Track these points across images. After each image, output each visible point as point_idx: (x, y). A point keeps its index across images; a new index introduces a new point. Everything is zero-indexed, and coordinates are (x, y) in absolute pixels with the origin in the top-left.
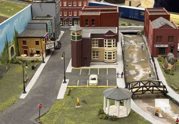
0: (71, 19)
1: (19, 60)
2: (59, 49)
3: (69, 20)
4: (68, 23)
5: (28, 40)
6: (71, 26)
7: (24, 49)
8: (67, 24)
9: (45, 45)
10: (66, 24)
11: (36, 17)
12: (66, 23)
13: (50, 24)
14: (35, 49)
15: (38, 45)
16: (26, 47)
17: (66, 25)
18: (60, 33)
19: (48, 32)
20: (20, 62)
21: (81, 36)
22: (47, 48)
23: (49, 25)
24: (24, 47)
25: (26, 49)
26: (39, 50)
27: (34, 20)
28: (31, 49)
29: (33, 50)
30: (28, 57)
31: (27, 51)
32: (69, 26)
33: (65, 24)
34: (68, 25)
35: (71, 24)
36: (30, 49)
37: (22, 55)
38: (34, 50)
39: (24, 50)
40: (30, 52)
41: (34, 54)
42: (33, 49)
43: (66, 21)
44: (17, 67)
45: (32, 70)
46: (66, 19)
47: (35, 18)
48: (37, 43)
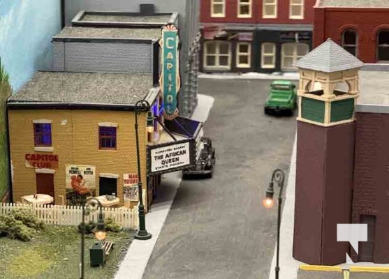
0: (247, 37)
1: (18, 218)
2: (209, 176)
3: (235, 41)
4: (229, 55)
5: (60, 124)
6: (245, 71)
7: (38, 170)
8: (223, 61)
9: (149, 149)
10: (217, 60)
11: (86, 14)
12: (217, 55)
13: (171, 43)
14: (93, 169)
15: (110, 151)
16: (51, 160)
17: (217, 66)
18: (196, 101)
19: (161, 87)
20: (25, 230)
21: (352, 100)
22: (156, 165)
23: (167, 51)
24: (36, 159)
25: (48, 166)
26: (116, 176)
27: (75, 25)
28: (74, 171)
29: (85, 177)
30: (58, 208)
31: (51, 175)
32: (234, 70)
33: (211, 61)
34: (228, 67)
35: (244, 60)
36: (68, 168)
37: (30, 198)
38: (88, 172)
39: (38, 175)
40: (69, 186)
41: (88, 194)
42: (82, 168)
43: (218, 42)
44: (13, 252)
45: (93, 269)
46: (220, 33)
47: (81, 18)
48: (108, 138)
